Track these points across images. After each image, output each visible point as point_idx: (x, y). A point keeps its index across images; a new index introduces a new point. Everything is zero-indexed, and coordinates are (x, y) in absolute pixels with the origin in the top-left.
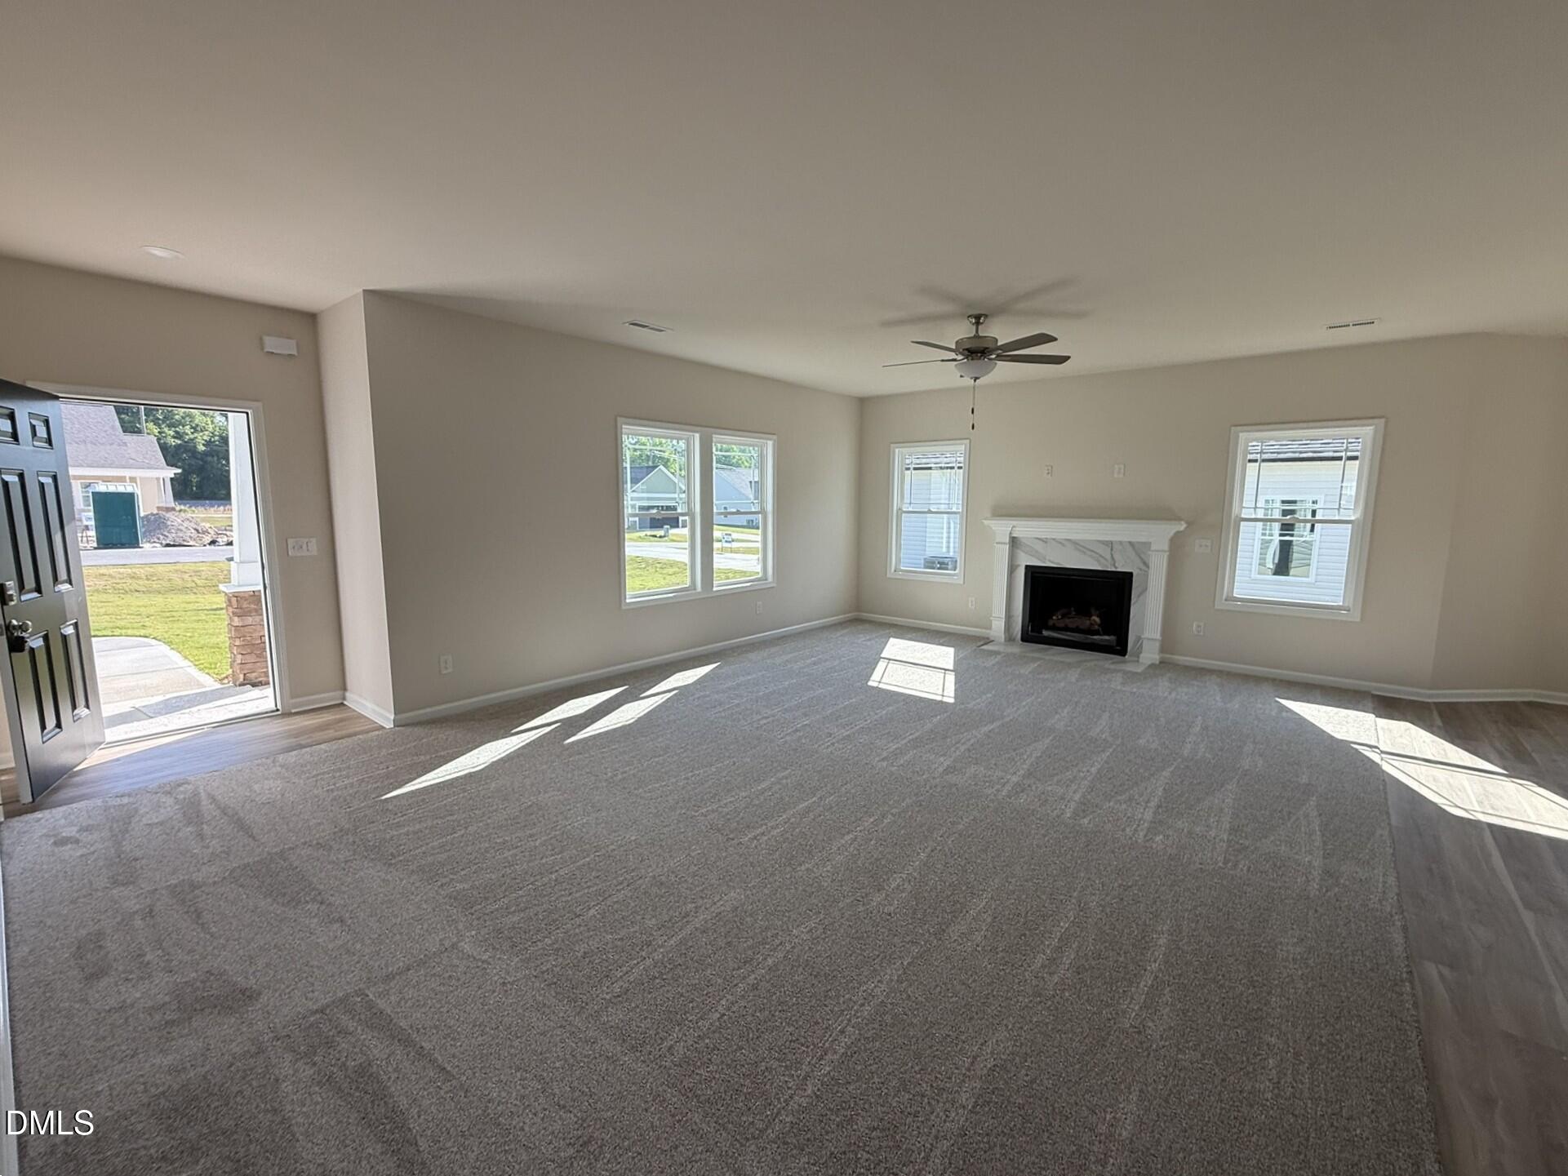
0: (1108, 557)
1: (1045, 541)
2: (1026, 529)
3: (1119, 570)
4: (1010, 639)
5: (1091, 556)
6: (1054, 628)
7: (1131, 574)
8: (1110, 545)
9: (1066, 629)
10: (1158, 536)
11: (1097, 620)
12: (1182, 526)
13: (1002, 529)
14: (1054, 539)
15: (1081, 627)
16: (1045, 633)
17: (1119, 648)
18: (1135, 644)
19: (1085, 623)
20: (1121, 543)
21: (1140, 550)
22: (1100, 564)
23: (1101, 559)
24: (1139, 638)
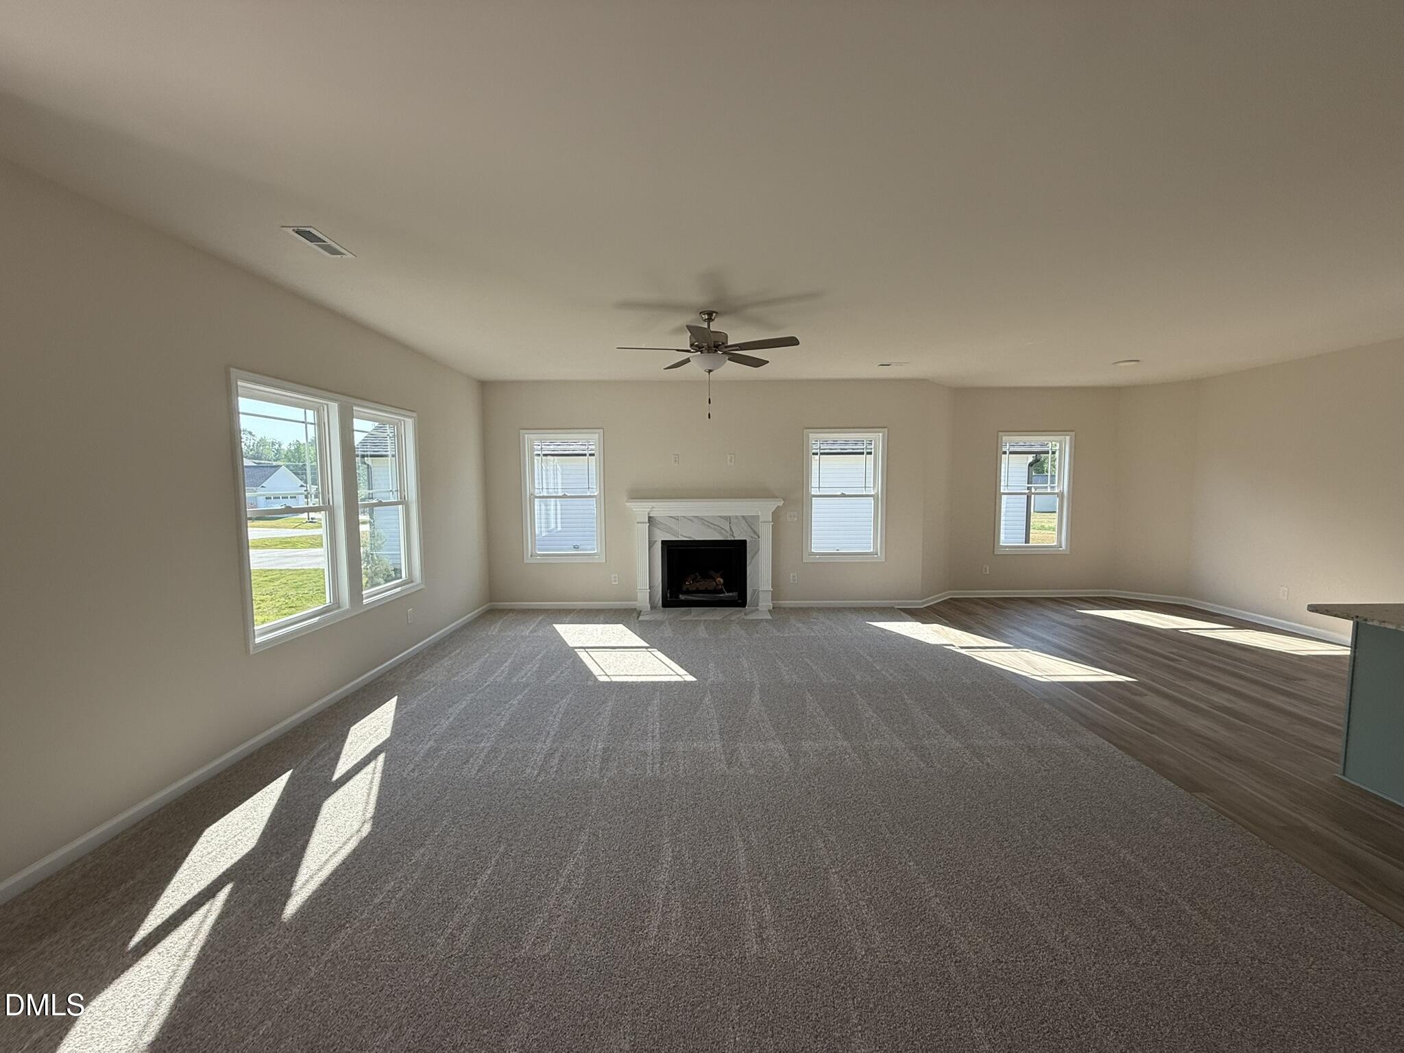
0: (728, 529)
1: (676, 518)
2: (661, 509)
3: (736, 539)
4: (653, 607)
5: (715, 529)
6: (688, 592)
7: (745, 542)
8: (728, 519)
9: (698, 591)
10: (763, 510)
11: (722, 580)
12: (781, 503)
13: (641, 510)
14: (684, 517)
15: (709, 588)
16: (682, 597)
17: (740, 601)
18: (752, 596)
19: (711, 585)
20: (736, 517)
21: (751, 521)
22: (721, 533)
23: (723, 531)
24: (754, 591)
